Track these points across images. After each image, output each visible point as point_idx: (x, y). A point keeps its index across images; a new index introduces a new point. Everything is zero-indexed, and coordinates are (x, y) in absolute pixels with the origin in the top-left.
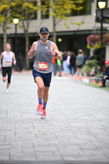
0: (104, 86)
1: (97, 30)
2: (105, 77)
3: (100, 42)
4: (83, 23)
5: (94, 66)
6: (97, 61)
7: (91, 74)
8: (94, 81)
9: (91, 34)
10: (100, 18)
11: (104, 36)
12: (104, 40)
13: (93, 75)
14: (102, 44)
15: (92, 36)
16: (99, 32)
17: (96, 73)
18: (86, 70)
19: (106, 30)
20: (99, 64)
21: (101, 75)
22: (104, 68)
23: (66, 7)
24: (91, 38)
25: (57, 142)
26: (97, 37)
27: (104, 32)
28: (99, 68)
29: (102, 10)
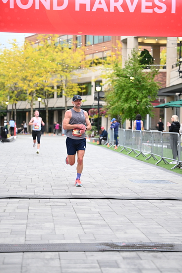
0: (100, 144)
1: (95, 105)
2: (101, 138)
3: (98, 114)
4: (86, 100)
5: (93, 130)
6: (96, 127)
7: (92, 136)
8: (94, 141)
9: (91, 108)
10: (98, 98)
11: (100, 109)
12: (100, 112)
13: (93, 137)
14: (99, 115)
15: (92, 109)
16: (97, 107)
17: (95, 135)
18: (88, 133)
19: (101, 105)
20: (97, 129)
21: (99, 136)
22: (100, 132)
23: (74, 90)
24: (91, 111)
25: (67, 183)
26: (95, 110)
27: (100, 107)
28: (97, 131)
29: (99, 92)
